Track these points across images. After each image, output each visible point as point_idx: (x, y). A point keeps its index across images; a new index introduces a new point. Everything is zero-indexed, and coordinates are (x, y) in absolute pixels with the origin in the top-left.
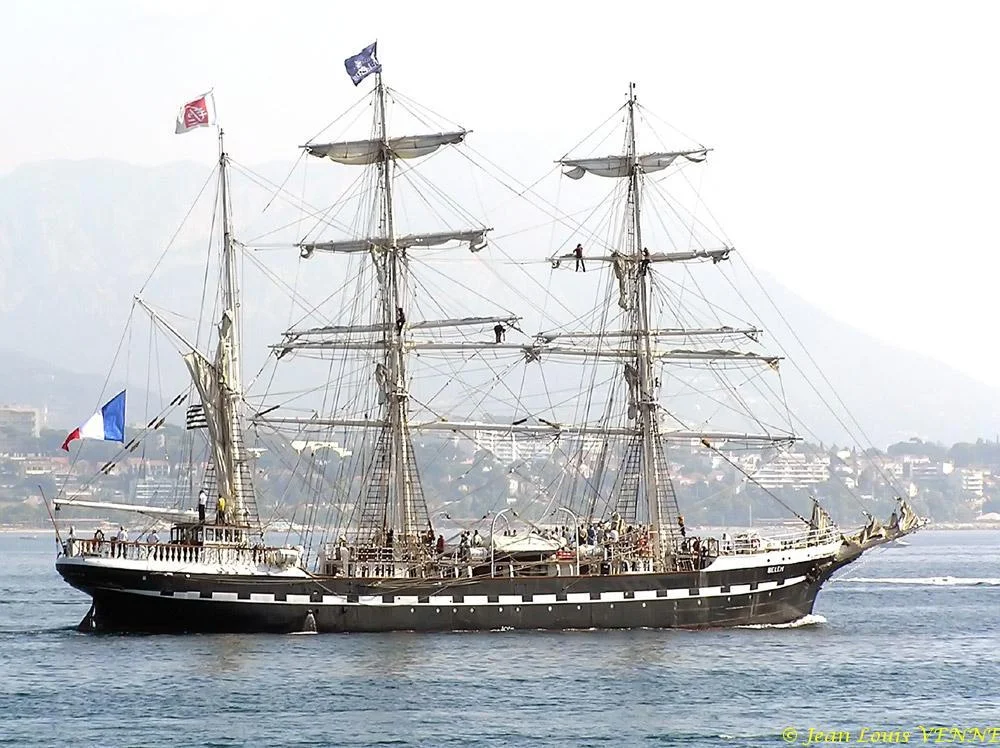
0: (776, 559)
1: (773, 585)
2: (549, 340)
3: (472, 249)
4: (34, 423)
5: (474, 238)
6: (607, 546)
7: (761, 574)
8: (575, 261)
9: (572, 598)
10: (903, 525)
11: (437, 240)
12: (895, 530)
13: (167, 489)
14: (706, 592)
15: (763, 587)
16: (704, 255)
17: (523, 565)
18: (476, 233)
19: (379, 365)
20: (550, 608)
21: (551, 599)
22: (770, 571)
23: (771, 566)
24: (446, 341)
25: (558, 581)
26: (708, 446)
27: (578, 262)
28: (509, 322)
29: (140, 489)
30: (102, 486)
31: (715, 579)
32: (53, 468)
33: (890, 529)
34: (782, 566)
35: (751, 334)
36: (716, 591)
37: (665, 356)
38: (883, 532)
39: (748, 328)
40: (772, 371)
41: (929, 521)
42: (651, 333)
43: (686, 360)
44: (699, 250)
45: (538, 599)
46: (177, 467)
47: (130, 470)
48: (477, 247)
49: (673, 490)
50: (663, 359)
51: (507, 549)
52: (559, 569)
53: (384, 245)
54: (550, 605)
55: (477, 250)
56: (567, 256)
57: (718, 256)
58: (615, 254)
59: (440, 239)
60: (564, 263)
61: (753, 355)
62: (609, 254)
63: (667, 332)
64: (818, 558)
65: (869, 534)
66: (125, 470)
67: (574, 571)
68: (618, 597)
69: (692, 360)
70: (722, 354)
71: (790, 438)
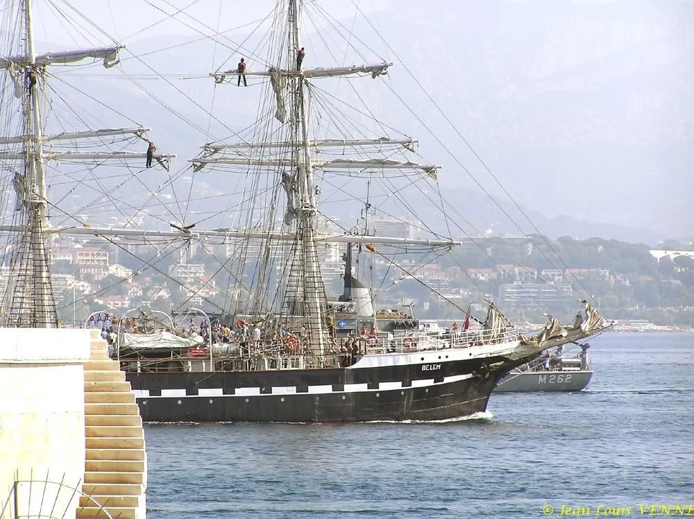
0: (431, 358)
1: (430, 382)
2: (216, 150)
3: (105, 64)
4: (408, 232)
5: (108, 55)
6: (243, 344)
7: (416, 371)
8: (237, 77)
9: (203, 393)
10: (585, 326)
11: (73, 57)
12: (578, 331)
13: (534, 292)
14: (350, 388)
15: (417, 384)
16: (362, 70)
17: (152, 361)
18: (108, 50)
19: (16, 174)
20: (180, 402)
21: (181, 393)
22: (424, 368)
23: (426, 364)
24: (82, 152)
25: (189, 376)
26: (372, 250)
27: (240, 77)
28: (139, 133)
29: (508, 293)
30: (473, 290)
31: (360, 376)
32: (426, 274)
33: (572, 330)
34: (438, 363)
35: (407, 144)
36: (363, 388)
37: (326, 165)
38: (565, 334)
39: (404, 139)
40: (430, 179)
41: (616, 322)
42: (310, 143)
43: (347, 170)
44: (358, 65)
45: (167, 393)
46: (543, 273)
47: (499, 276)
48: (109, 63)
49: (324, 292)
50: (325, 169)
51: (135, 345)
52: (190, 365)
53: (22, 62)
54: (180, 398)
55: (110, 66)
56: (230, 72)
57: (377, 71)
58: (272, 70)
59: (77, 56)
60: (227, 78)
61: (411, 164)
62: (267, 69)
63: (326, 143)
64: (484, 356)
65: (548, 335)
66: (494, 275)
67: (207, 367)
68: (254, 392)
69: (351, 170)
70: (382, 163)
71: (448, 244)
